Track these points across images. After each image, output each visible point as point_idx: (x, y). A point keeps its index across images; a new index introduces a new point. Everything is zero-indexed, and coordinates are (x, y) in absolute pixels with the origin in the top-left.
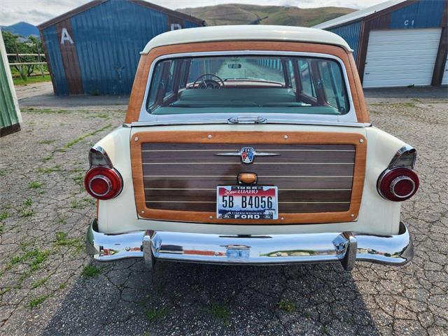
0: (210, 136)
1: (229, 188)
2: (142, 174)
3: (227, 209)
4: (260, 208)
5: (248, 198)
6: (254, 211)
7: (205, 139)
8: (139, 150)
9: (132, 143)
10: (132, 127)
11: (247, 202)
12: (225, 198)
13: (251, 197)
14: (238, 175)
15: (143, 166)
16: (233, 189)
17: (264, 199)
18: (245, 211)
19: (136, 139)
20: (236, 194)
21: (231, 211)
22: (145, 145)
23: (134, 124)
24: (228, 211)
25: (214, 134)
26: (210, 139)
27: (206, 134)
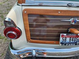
0: (59, 12)
1: (65, 34)
2: (29, 28)
3: (64, 42)
4: (76, 42)
5: (72, 38)
6: (73, 43)
7: (57, 13)
8: (27, 17)
9: (23, 14)
10: (22, 6)
11: (71, 40)
12: (63, 38)
13: (73, 38)
14: (68, 29)
15: (29, 24)
16: (67, 35)
17: (77, 38)
18: (70, 43)
19: (25, 12)
20: (68, 37)
21: (65, 43)
22: (29, 15)
23: (23, 4)
24: (64, 43)
25: (61, 11)
26: (59, 14)
27: (57, 11)
